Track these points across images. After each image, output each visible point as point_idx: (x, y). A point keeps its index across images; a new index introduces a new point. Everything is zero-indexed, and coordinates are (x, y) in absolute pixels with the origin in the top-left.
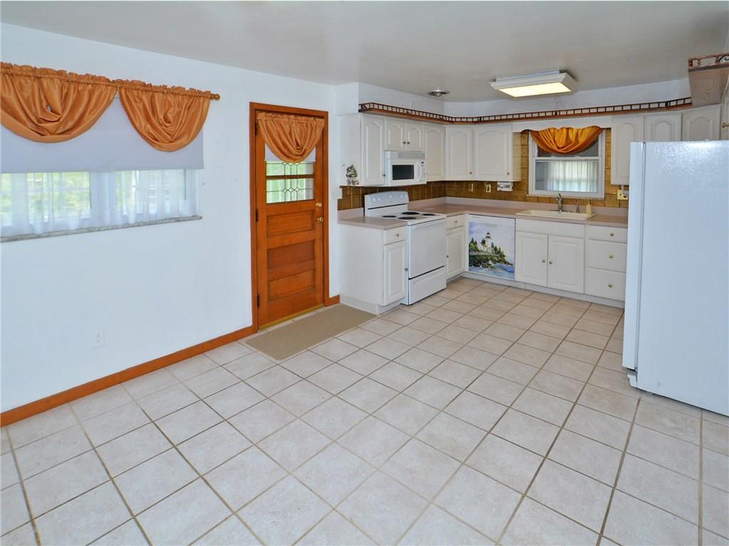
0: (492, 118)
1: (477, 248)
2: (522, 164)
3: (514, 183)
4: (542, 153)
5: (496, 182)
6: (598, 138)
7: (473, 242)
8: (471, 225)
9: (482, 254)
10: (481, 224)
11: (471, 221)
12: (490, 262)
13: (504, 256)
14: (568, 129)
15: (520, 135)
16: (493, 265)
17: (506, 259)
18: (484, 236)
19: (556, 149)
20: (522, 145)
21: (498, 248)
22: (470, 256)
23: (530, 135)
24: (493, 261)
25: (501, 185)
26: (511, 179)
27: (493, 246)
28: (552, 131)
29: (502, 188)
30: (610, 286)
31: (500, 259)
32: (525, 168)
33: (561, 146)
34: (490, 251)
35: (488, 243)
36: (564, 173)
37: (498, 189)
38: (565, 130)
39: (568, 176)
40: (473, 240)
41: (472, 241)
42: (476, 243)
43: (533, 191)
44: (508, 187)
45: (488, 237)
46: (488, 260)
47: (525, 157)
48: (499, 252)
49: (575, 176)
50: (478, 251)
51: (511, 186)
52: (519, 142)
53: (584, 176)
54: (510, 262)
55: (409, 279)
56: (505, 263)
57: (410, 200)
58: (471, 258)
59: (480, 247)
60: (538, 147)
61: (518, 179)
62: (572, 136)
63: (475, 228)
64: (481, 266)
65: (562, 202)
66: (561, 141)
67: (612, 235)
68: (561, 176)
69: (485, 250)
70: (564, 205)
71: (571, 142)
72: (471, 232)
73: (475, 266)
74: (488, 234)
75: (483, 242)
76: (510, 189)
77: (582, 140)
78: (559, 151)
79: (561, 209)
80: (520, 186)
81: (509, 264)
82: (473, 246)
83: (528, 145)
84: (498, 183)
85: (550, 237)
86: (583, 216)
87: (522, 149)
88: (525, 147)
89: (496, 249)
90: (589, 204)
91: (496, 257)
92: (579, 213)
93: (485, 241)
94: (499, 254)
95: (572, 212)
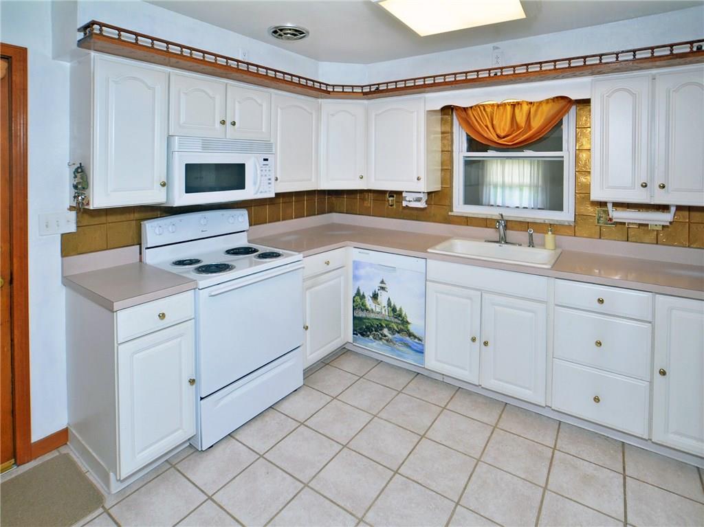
0: (392, 86)
1: (365, 306)
2: (442, 164)
3: (429, 193)
4: (473, 145)
5: (400, 193)
6: (562, 120)
7: (359, 295)
8: (357, 265)
9: (372, 316)
10: (371, 265)
11: (356, 259)
12: (386, 331)
13: (407, 322)
14: (514, 105)
15: (439, 116)
16: (390, 336)
17: (411, 328)
18: (376, 286)
19: (496, 139)
20: (442, 133)
21: (398, 308)
22: (354, 318)
23: (455, 117)
24: (390, 329)
25: (409, 197)
26: (423, 187)
27: (389, 304)
28: (489, 110)
29: (410, 202)
30: (597, 400)
31: (401, 326)
32: (447, 169)
33: (502, 134)
34: (385, 313)
35: (383, 298)
36: (503, 177)
37: (404, 204)
38: (509, 108)
39: (508, 180)
40: (358, 290)
41: (358, 293)
42: (363, 297)
43: (459, 207)
44: (419, 200)
45: (383, 288)
46: (381, 327)
47: (447, 153)
48: (400, 315)
49: (516, 180)
50: (367, 310)
51: (425, 198)
52: (438, 128)
53: (527, 180)
54: (416, 334)
55: (202, 399)
56: (410, 335)
57: (250, 225)
58: (357, 322)
59: (369, 303)
60: (468, 135)
61: (436, 187)
62: (521, 118)
63: (362, 272)
64: (371, 337)
65: (506, 227)
66: (503, 126)
67: (601, 301)
68: (500, 180)
69: (378, 310)
70: (508, 231)
71: (518, 128)
72: (356, 278)
73: (363, 335)
74: (382, 282)
75: (375, 296)
76: (422, 205)
77: (537, 123)
78: (500, 141)
79: (503, 240)
80: (438, 199)
81: (415, 337)
82: (359, 302)
83: (452, 133)
84: (404, 194)
85: (485, 296)
86: (542, 256)
87: (443, 139)
88: (447, 136)
89: (394, 310)
90: (550, 233)
91: (395, 323)
92: (533, 246)
93: (377, 294)
94: (400, 318)
95: (521, 245)
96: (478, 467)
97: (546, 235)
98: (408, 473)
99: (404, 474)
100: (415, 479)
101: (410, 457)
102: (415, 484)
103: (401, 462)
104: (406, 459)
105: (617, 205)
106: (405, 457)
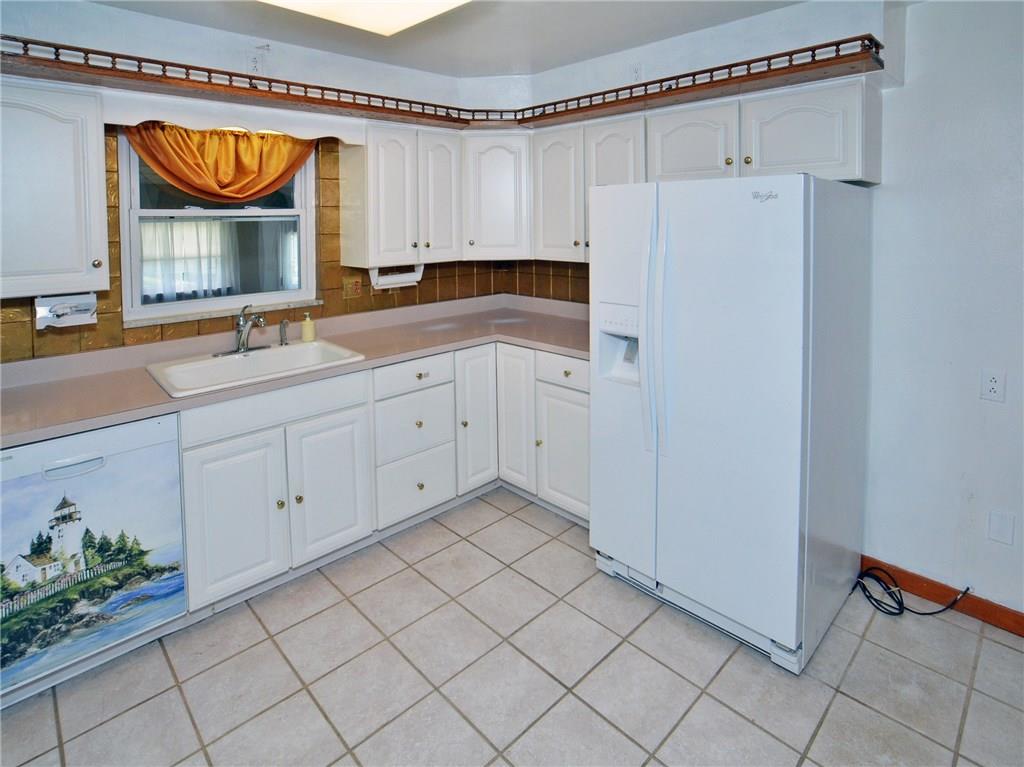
1: (4, 588)
9: (32, 597)
12: (82, 607)
13: (142, 553)
18: (41, 524)
19: (217, 187)
21: (114, 539)
23: (121, 142)
24: (93, 595)
27: (88, 543)
29: (58, 317)
31: (124, 572)
33: (226, 180)
34: (78, 567)
35: (68, 542)
37: (40, 325)
38: (231, 139)
44: (82, 309)
45: (65, 518)
46: (69, 604)
48: (121, 550)
50: (15, 594)
51: (95, 305)
56: (148, 573)
59: (21, 574)
62: (251, 158)
64: (32, 649)
69: (51, 573)
71: (247, 172)
74: (64, 504)
75: (41, 549)
76: (89, 319)
77: (275, 169)
78: (224, 192)
79: (243, 347)
81: (162, 570)
85: (291, 429)
89: (104, 547)
90: (308, 319)
91: (106, 574)
92: (286, 344)
93: (50, 539)
94: (122, 556)
95: (269, 347)
96: (397, 645)
97: (303, 323)
98: (361, 733)
99: (360, 741)
100: (376, 727)
101: (332, 720)
102: (386, 728)
103: (335, 736)
104: (333, 727)
105: (384, 271)
106: (330, 728)
